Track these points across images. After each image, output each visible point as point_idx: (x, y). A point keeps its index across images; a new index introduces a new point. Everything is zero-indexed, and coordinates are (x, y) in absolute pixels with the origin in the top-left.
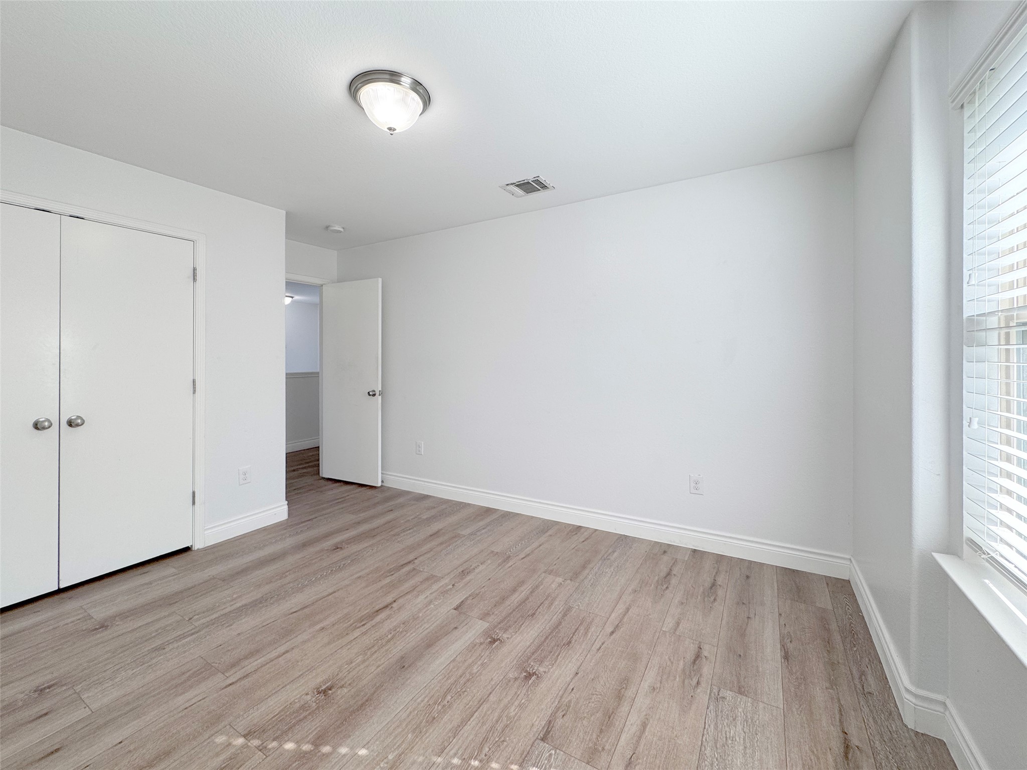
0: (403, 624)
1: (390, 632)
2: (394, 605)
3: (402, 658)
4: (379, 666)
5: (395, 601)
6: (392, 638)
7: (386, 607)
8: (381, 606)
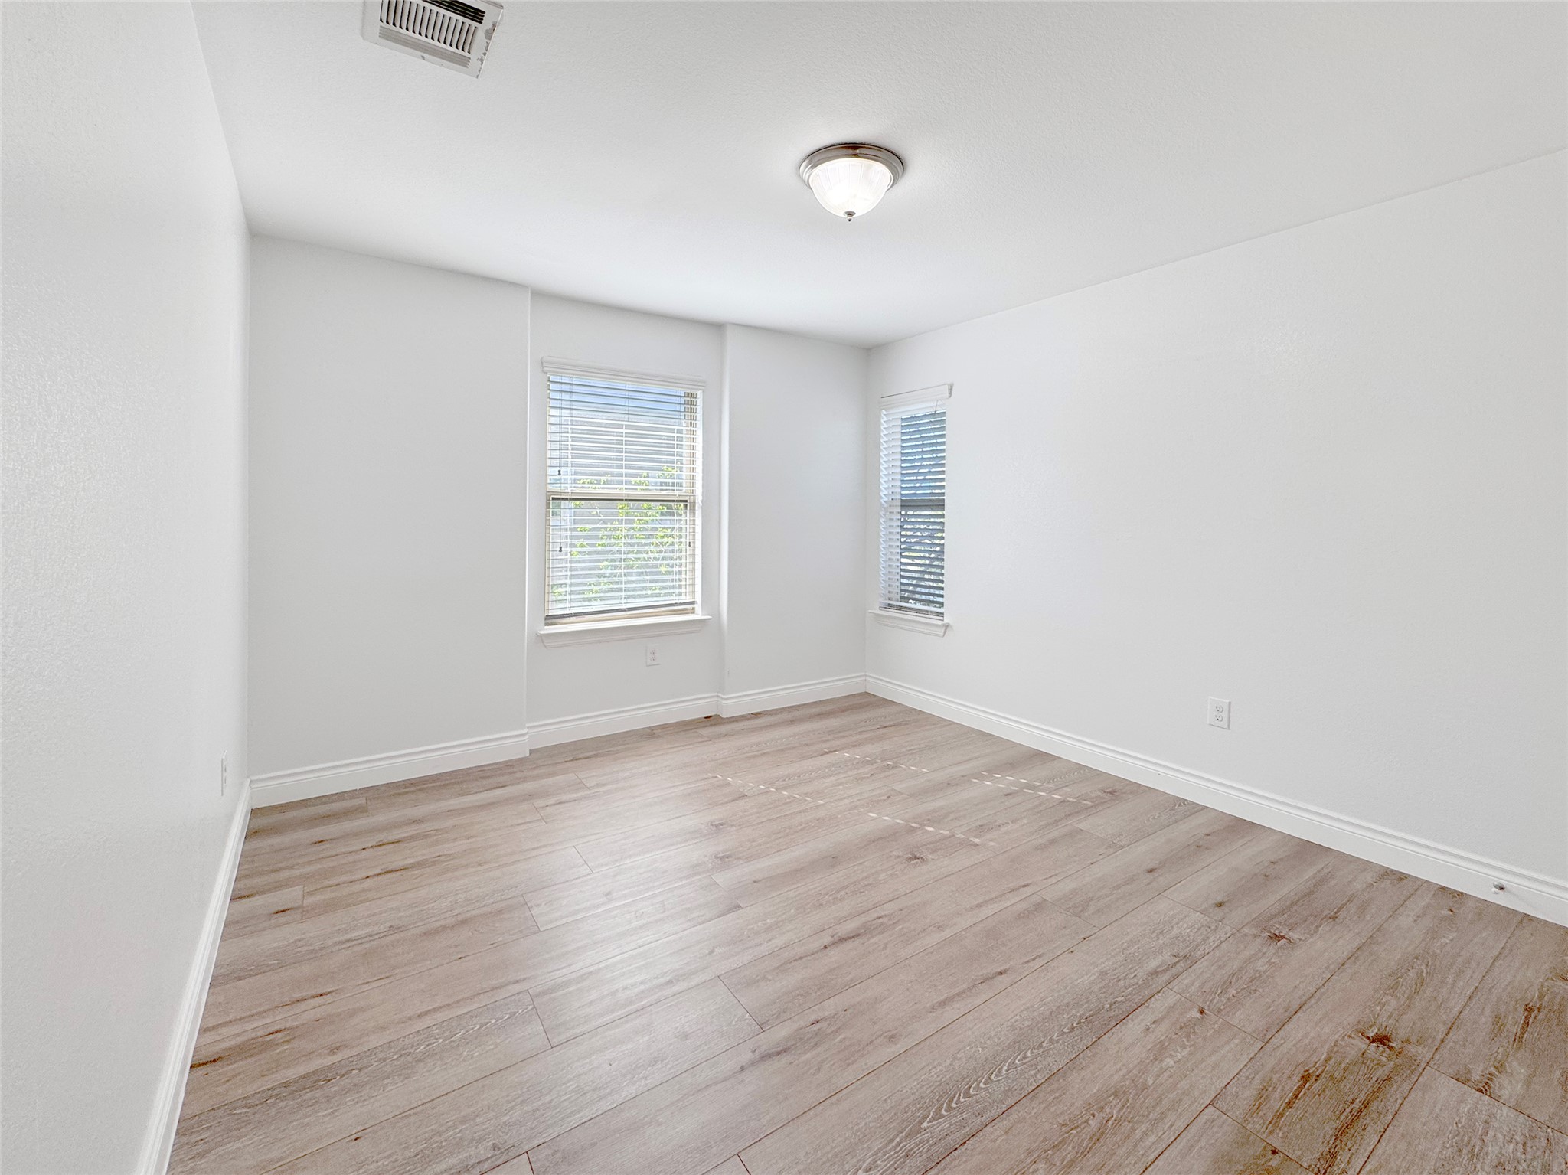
0: (822, 905)
1: (842, 899)
2: (827, 940)
3: (833, 866)
4: (861, 864)
5: (826, 947)
6: (842, 889)
7: (842, 940)
8: (850, 945)
